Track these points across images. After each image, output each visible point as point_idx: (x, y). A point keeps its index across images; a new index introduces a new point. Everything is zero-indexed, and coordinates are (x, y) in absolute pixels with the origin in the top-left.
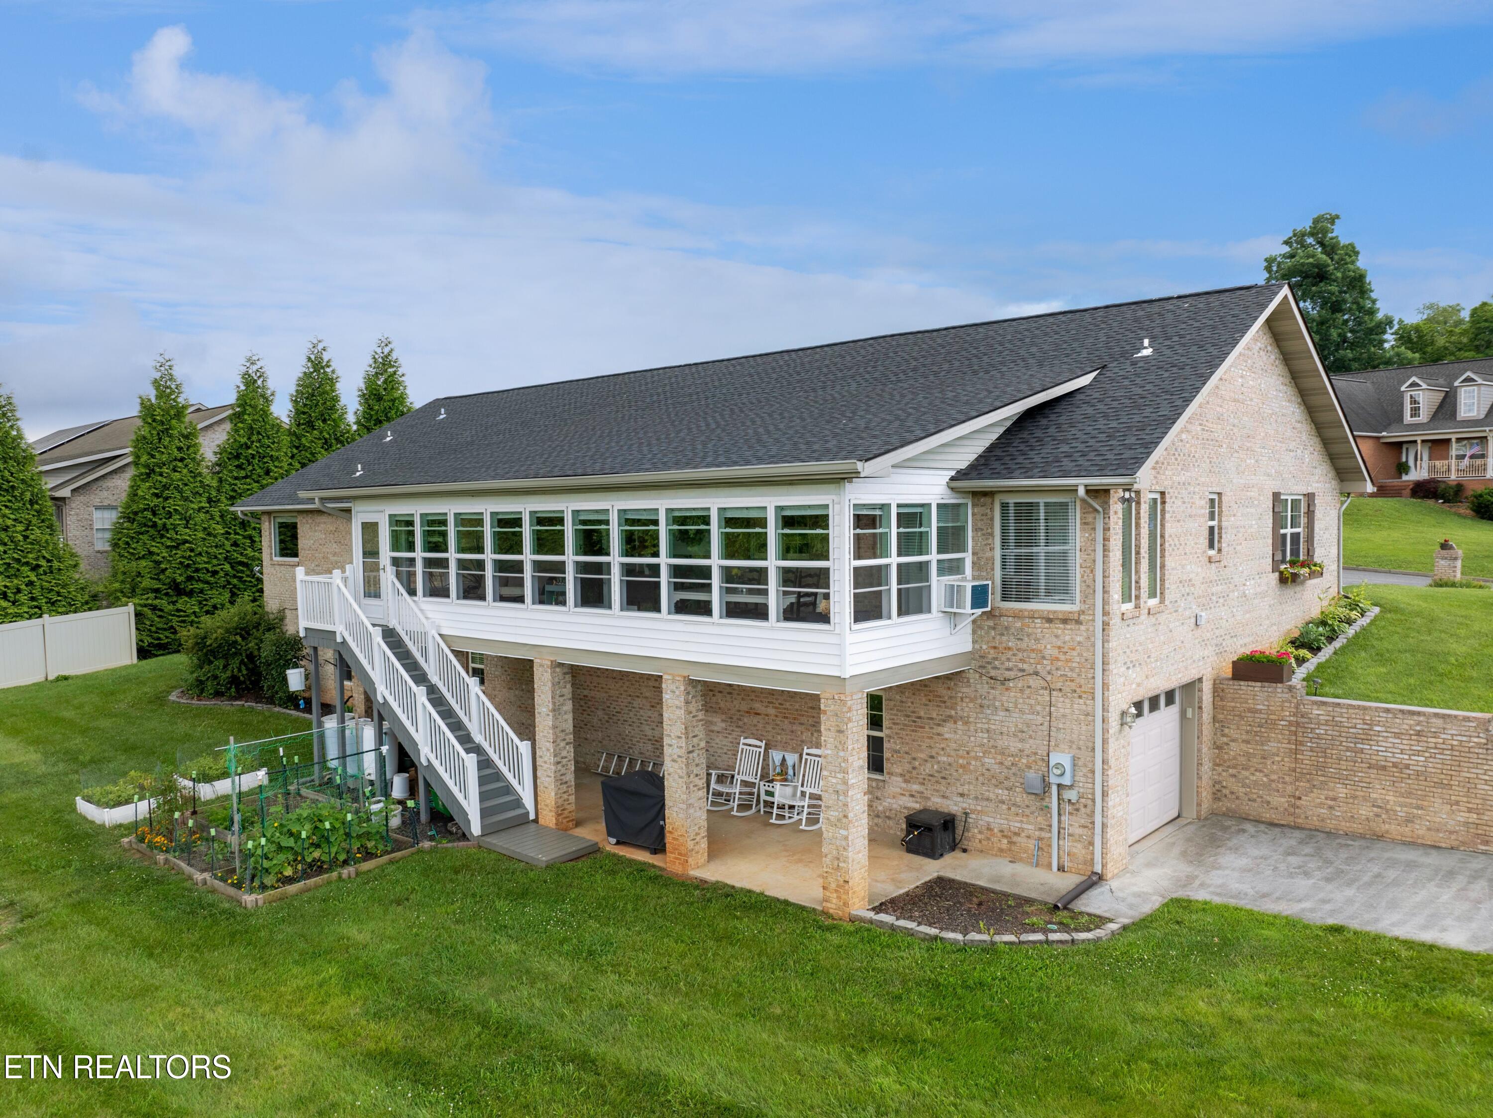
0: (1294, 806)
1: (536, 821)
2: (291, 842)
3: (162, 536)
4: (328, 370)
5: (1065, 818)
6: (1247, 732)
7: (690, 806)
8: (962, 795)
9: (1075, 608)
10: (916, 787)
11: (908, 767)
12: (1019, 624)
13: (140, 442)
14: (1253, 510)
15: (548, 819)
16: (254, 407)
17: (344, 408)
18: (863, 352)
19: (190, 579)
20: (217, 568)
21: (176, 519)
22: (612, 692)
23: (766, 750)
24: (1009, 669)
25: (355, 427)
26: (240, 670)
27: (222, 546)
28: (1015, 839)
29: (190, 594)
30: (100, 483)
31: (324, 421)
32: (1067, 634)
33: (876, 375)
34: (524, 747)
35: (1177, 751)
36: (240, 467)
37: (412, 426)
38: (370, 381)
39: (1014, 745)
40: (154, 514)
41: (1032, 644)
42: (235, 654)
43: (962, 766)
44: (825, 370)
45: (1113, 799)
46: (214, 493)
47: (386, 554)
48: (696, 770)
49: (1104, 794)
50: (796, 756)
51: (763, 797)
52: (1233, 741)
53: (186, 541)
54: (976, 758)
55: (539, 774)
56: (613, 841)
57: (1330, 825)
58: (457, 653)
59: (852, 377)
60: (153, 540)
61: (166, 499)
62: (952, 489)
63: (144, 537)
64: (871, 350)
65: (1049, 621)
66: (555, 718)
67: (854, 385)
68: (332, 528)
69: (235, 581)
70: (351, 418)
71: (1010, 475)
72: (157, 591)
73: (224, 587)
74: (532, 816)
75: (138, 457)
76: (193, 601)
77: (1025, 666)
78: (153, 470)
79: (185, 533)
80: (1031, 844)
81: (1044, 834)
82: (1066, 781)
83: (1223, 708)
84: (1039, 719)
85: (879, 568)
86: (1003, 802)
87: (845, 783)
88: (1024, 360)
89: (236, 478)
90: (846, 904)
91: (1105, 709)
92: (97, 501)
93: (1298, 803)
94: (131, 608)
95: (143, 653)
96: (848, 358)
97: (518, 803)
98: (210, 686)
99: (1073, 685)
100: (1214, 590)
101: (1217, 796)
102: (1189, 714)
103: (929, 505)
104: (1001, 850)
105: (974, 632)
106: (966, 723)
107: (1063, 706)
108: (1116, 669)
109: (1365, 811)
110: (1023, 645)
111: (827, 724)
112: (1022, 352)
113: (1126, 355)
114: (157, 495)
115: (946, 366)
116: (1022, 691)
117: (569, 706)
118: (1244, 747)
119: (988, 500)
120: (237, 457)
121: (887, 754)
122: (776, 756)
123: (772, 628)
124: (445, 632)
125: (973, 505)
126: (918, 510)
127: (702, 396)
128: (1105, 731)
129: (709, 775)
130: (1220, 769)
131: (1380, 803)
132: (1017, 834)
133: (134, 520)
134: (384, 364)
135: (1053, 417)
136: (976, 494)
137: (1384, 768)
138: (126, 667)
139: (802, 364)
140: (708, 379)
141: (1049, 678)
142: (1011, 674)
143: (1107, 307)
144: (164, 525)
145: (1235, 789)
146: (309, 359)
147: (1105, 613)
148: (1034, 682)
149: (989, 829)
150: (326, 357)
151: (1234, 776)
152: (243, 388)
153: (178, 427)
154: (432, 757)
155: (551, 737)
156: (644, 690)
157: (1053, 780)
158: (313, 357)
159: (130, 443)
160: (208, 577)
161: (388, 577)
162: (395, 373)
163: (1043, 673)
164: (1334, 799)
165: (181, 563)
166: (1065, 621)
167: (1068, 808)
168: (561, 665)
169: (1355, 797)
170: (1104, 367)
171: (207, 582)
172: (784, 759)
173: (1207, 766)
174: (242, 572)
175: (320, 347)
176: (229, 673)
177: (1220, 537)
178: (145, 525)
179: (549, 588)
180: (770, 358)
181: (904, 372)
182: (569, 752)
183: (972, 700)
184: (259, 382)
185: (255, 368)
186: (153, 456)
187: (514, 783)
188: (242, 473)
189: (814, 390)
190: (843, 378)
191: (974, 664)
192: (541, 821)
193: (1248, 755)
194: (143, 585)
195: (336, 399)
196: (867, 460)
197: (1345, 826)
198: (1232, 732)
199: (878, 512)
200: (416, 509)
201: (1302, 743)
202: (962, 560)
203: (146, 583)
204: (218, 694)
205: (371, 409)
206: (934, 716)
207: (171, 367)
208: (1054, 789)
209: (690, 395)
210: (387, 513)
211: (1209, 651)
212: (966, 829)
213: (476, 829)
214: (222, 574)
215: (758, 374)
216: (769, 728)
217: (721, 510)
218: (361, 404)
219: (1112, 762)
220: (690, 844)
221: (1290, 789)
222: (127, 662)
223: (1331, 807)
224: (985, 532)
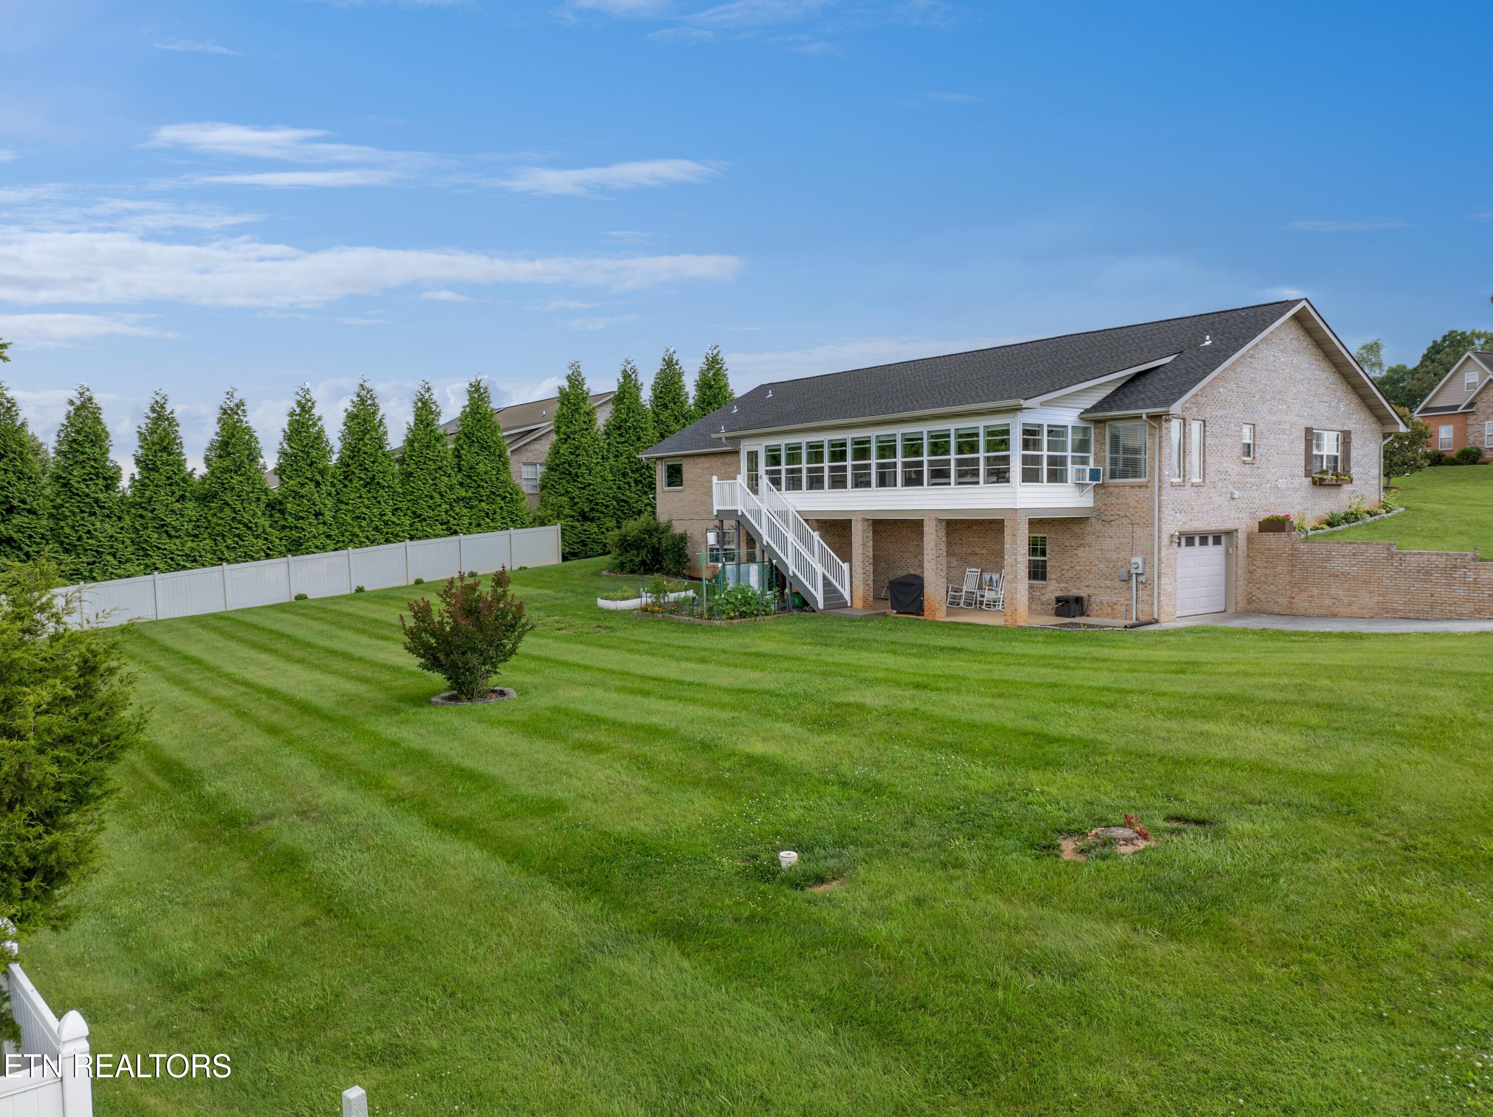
0: (1291, 603)
1: (852, 606)
2: (733, 600)
3: (575, 481)
4: (677, 367)
5: (1140, 592)
6: (1266, 562)
7: (937, 585)
8: (1087, 586)
9: (1145, 480)
10: (1063, 585)
11: (1059, 574)
12: (1117, 491)
13: (560, 417)
14: (1286, 437)
15: (859, 604)
16: (631, 394)
17: (687, 394)
18: (1051, 346)
19: (592, 509)
20: (609, 503)
21: (583, 470)
22: (891, 551)
23: (981, 574)
24: (1112, 515)
25: (693, 407)
26: (647, 557)
27: (611, 488)
28: (1115, 607)
29: (592, 520)
30: (527, 447)
31: (675, 403)
32: (1141, 494)
33: (1056, 360)
34: (846, 566)
35: (1223, 572)
36: (621, 435)
37: (750, 403)
38: (703, 373)
39: (1114, 556)
40: (570, 466)
41: (1124, 501)
42: (644, 546)
43: (1088, 571)
44: (1026, 358)
45: (1164, 580)
46: (605, 453)
47: (762, 468)
48: (941, 567)
49: (1159, 577)
50: (998, 575)
51: (979, 599)
52: (1258, 568)
53: (590, 485)
54: (1095, 565)
55: (854, 580)
56: (895, 611)
57: (1310, 611)
58: (806, 521)
59: (1041, 362)
60: (569, 483)
61: (578, 456)
62: (1081, 419)
63: (564, 482)
64: (1056, 344)
65: (1133, 487)
66: (864, 549)
67: (1042, 367)
68: (708, 465)
69: (619, 513)
70: (691, 401)
71: (1111, 409)
72: (572, 516)
73: (612, 516)
74: (849, 604)
75: (559, 428)
76: (594, 525)
77: (1120, 513)
78: (569, 437)
79: (588, 479)
80: (1123, 609)
81: (1129, 602)
82: (1140, 571)
83: (1253, 549)
84: (1127, 540)
85: (1038, 456)
86: (1108, 588)
87: (1016, 560)
88: (1141, 349)
89: (618, 443)
90: (1015, 621)
91: (1159, 532)
92: (524, 460)
93: (1293, 601)
94: (559, 526)
95: (565, 558)
96: (1041, 350)
97: (841, 597)
98: (628, 566)
99: (1144, 521)
100: (1248, 480)
101: (1250, 601)
102: (1231, 551)
103: (1066, 427)
104: (1108, 614)
105: (1095, 497)
106: (1090, 547)
107: (1139, 532)
108: (1167, 512)
109: (1327, 602)
110: (1119, 502)
111: (1007, 532)
112: (1143, 345)
113: (1197, 344)
114: (571, 453)
115: (1097, 354)
116: (1118, 526)
117: (871, 543)
118: (1265, 571)
119: (1102, 425)
120: (619, 428)
121: (1048, 569)
122: (987, 577)
123: (981, 488)
124: (798, 509)
125: (1095, 428)
126: (1061, 429)
127: (947, 376)
128: (1160, 543)
129: (948, 588)
130: (1251, 585)
131: (1335, 596)
132: (1116, 604)
133: (556, 470)
134: (713, 362)
135: (1143, 380)
136: (1098, 422)
137: (1337, 576)
138: (557, 565)
139: (1013, 355)
140: (952, 366)
141: (1132, 518)
142: (1113, 518)
143: (1201, 315)
144: (576, 474)
145: (1259, 596)
146: (664, 359)
147: (1160, 481)
148: (1124, 520)
149: (1102, 603)
150: (675, 358)
151: (1259, 588)
152: (622, 380)
153: (586, 408)
154: (796, 571)
155: (861, 560)
156: (910, 547)
157: (1133, 571)
158: (667, 358)
159: (554, 419)
160: (603, 509)
161: (764, 481)
162: (721, 368)
163: (1129, 516)
164: (1312, 597)
165: (587, 499)
166: (1140, 487)
167: (1141, 586)
168: (867, 520)
169: (1322, 594)
170: (1182, 352)
171: (602, 513)
172: (991, 578)
173: (1242, 582)
174: (623, 506)
175: (672, 350)
176: (640, 558)
177: (1254, 450)
178: (564, 473)
179: (860, 479)
180: (993, 351)
181: (1072, 358)
182: (870, 568)
183: (1093, 534)
184: (633, 376)
185: (630, 366)
186: (568, 427)
187: (839, 587)
188: (623, 439)
189: (1017, 370)
190: (1036, 363)
191: (1094, 514)
192: (854, 606)
193: (1266, 575)
194: (565, 512)
195: (681, 388)
196: (1026, 399)
197: (1318, 611)
198: (1258, 563)
199: (1037, 429)
200: (782, 442)
201: (1295, 566)
202: (1088, 457)
203: (567, 511)
204: (633, 572)
205: (705, 395)
206: (1073, 544)
207: (579, 367)
208: (1134, 576)
209: (940, 376)
210: (764, 445)
211: (1244, 515)
212: (1089, 605)
213: (821, 605)
214: (611, 507)
215: (984, 361)
216: (983, 561)
217: (956, 430)
218: (696, 391)
219: (1164, 560)
220: (937, 606)
221: (1289, 593)
222: (556, 562)
223: (1310, 602)
224: (1100, 442)
